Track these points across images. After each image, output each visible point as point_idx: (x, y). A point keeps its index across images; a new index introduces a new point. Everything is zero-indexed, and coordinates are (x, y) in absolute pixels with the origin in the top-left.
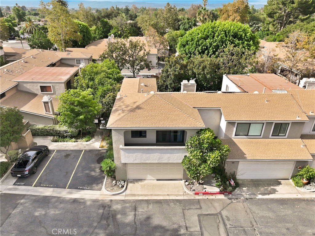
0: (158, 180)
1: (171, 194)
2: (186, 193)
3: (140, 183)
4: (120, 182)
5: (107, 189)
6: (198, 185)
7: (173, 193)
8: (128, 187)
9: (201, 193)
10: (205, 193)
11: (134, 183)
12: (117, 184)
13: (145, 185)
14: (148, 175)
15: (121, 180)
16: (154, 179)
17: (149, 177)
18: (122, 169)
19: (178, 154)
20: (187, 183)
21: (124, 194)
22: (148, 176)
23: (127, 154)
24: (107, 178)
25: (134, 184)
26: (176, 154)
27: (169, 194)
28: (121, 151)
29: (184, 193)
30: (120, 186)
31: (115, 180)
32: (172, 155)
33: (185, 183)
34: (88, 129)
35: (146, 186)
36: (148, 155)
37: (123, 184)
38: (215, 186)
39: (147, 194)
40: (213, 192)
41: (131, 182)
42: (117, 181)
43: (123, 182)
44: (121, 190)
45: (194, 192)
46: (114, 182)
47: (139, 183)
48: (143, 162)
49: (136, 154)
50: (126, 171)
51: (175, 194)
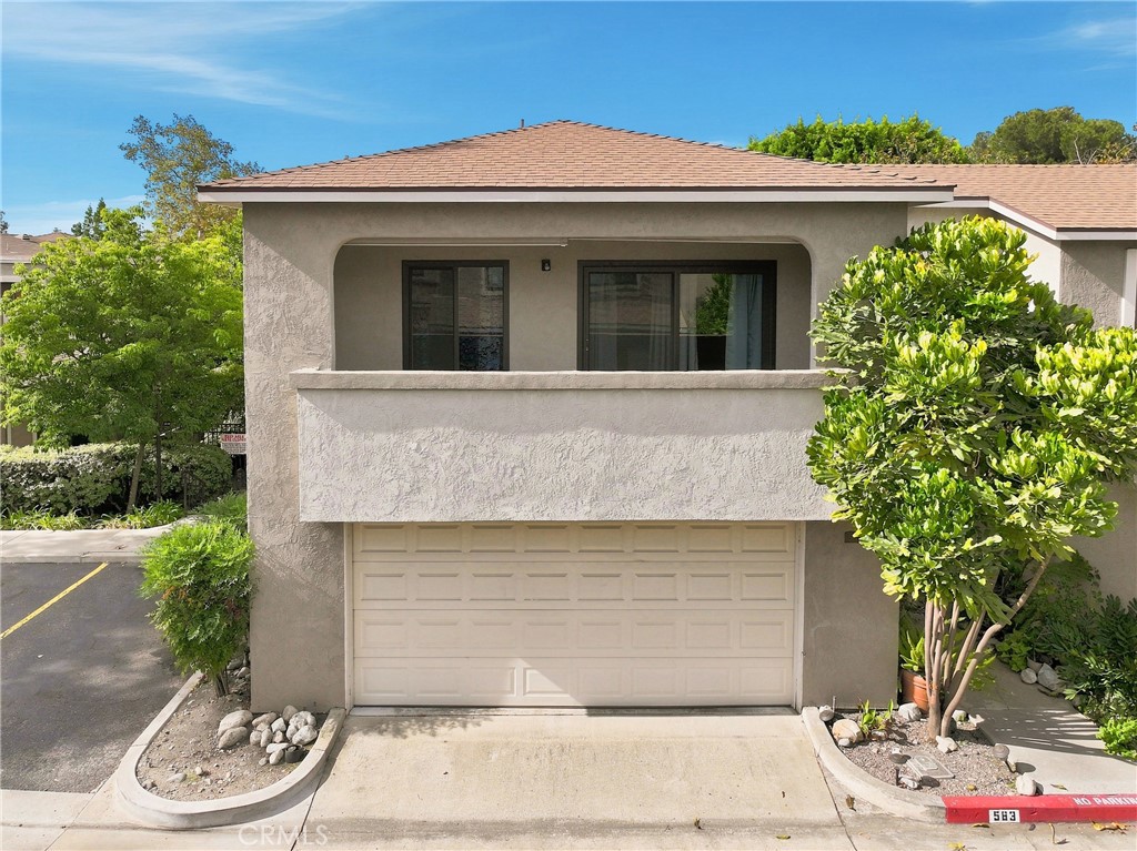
0: (595, 710)
1: (725, 814)
2: (866, 811)
3: (450, 733)
4: (278, 724)
5: (154, 775)
6: (945, 743)
7: (748, 813)
8: (343, 759)
9: (1005, 804)
10: (1038, 803)
11: (398, 732)
12: (253, 737)
13: (486, 749)
14: (520, 664)
15: (290, 709)
16: (568, 700)
17: (527, 681)
18: (303, 594)
19: (760, 440)
20: (848, 728)
21: (293, 815)
22: (517, 674)
23: (346, 441)
24: (186, 699)
25: (399, 741)
26: (743, 441)
27: (704, 817)
28: (303, 404)
29: (847, 812)
30: (275, 749)
31: (246, 707)
32: (706, 446)
33: (829, 724)
34: (175, 469)
35: (494, 756)
36: (514, 448)
37: (304, 733)
38: (1099, 752)
39: (503, 815)
40: (1112, 802)
41: (374, 726)
42: (256, 715)
43: (310, 718)
44: (274, 781)
45: (933, 798)
46: (231, 722)
47: (442, 730)
48: (472, 512)
49: (420, 433)
50: (338, 619)
51: (760, 814)
